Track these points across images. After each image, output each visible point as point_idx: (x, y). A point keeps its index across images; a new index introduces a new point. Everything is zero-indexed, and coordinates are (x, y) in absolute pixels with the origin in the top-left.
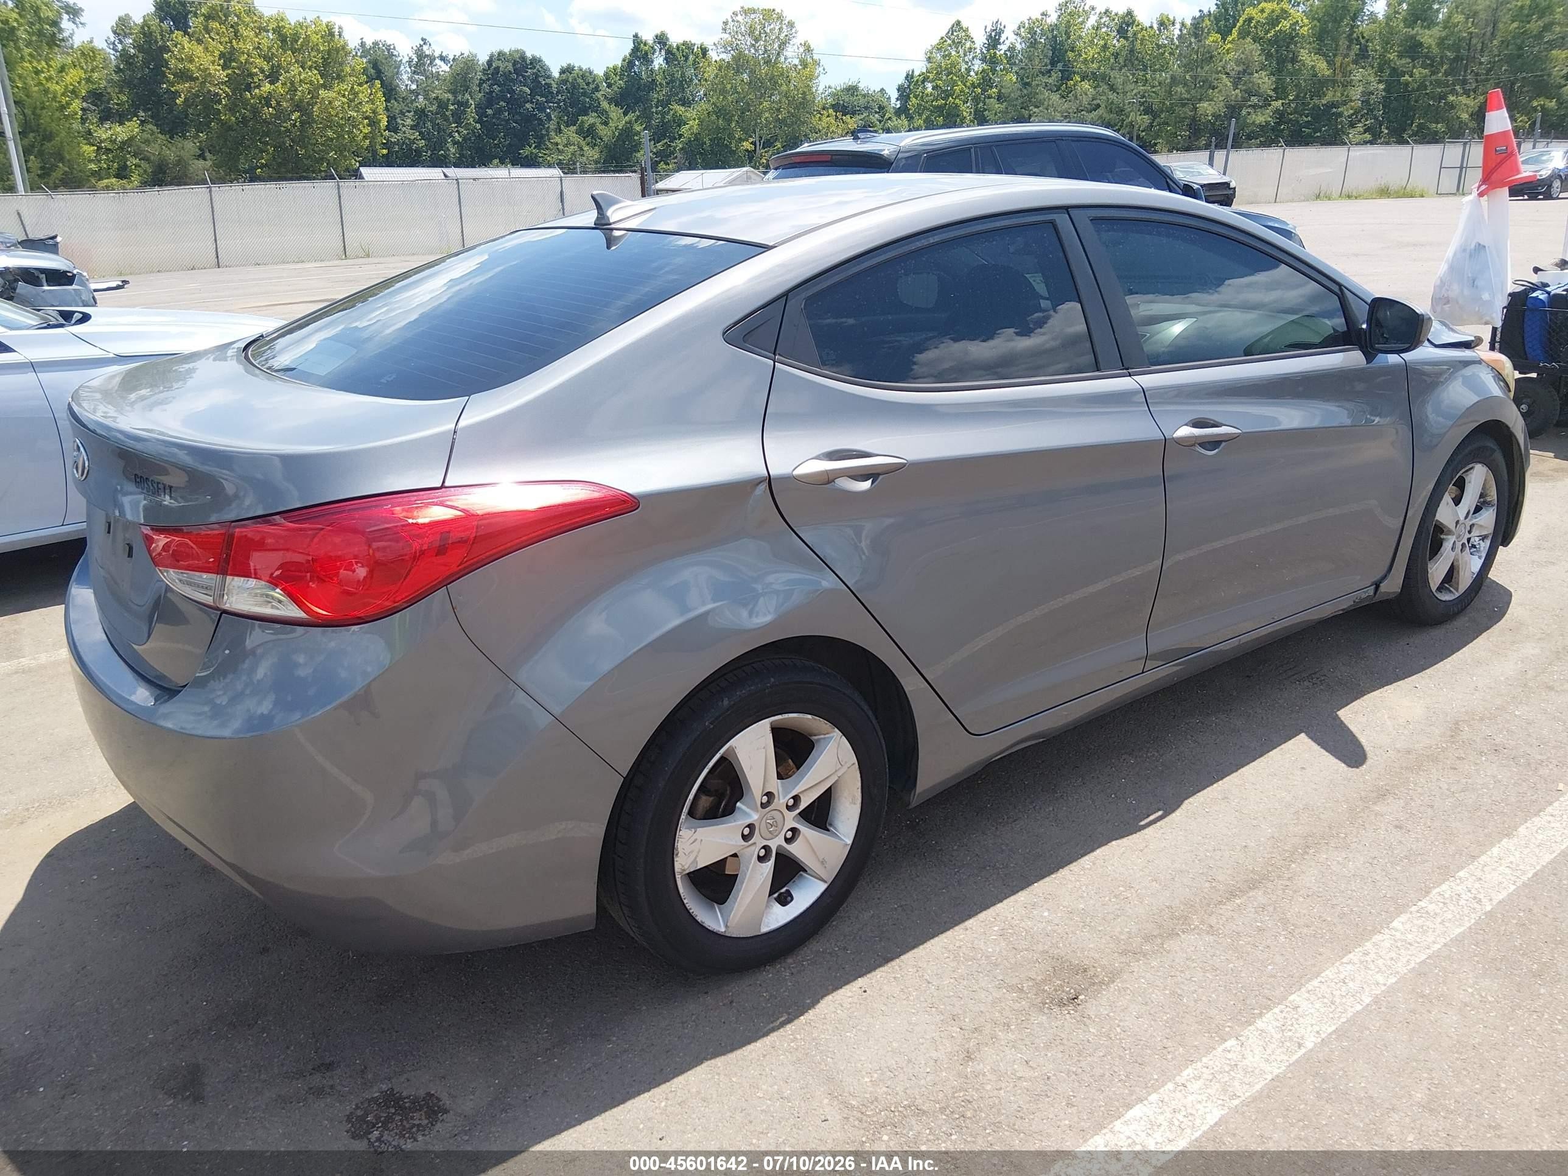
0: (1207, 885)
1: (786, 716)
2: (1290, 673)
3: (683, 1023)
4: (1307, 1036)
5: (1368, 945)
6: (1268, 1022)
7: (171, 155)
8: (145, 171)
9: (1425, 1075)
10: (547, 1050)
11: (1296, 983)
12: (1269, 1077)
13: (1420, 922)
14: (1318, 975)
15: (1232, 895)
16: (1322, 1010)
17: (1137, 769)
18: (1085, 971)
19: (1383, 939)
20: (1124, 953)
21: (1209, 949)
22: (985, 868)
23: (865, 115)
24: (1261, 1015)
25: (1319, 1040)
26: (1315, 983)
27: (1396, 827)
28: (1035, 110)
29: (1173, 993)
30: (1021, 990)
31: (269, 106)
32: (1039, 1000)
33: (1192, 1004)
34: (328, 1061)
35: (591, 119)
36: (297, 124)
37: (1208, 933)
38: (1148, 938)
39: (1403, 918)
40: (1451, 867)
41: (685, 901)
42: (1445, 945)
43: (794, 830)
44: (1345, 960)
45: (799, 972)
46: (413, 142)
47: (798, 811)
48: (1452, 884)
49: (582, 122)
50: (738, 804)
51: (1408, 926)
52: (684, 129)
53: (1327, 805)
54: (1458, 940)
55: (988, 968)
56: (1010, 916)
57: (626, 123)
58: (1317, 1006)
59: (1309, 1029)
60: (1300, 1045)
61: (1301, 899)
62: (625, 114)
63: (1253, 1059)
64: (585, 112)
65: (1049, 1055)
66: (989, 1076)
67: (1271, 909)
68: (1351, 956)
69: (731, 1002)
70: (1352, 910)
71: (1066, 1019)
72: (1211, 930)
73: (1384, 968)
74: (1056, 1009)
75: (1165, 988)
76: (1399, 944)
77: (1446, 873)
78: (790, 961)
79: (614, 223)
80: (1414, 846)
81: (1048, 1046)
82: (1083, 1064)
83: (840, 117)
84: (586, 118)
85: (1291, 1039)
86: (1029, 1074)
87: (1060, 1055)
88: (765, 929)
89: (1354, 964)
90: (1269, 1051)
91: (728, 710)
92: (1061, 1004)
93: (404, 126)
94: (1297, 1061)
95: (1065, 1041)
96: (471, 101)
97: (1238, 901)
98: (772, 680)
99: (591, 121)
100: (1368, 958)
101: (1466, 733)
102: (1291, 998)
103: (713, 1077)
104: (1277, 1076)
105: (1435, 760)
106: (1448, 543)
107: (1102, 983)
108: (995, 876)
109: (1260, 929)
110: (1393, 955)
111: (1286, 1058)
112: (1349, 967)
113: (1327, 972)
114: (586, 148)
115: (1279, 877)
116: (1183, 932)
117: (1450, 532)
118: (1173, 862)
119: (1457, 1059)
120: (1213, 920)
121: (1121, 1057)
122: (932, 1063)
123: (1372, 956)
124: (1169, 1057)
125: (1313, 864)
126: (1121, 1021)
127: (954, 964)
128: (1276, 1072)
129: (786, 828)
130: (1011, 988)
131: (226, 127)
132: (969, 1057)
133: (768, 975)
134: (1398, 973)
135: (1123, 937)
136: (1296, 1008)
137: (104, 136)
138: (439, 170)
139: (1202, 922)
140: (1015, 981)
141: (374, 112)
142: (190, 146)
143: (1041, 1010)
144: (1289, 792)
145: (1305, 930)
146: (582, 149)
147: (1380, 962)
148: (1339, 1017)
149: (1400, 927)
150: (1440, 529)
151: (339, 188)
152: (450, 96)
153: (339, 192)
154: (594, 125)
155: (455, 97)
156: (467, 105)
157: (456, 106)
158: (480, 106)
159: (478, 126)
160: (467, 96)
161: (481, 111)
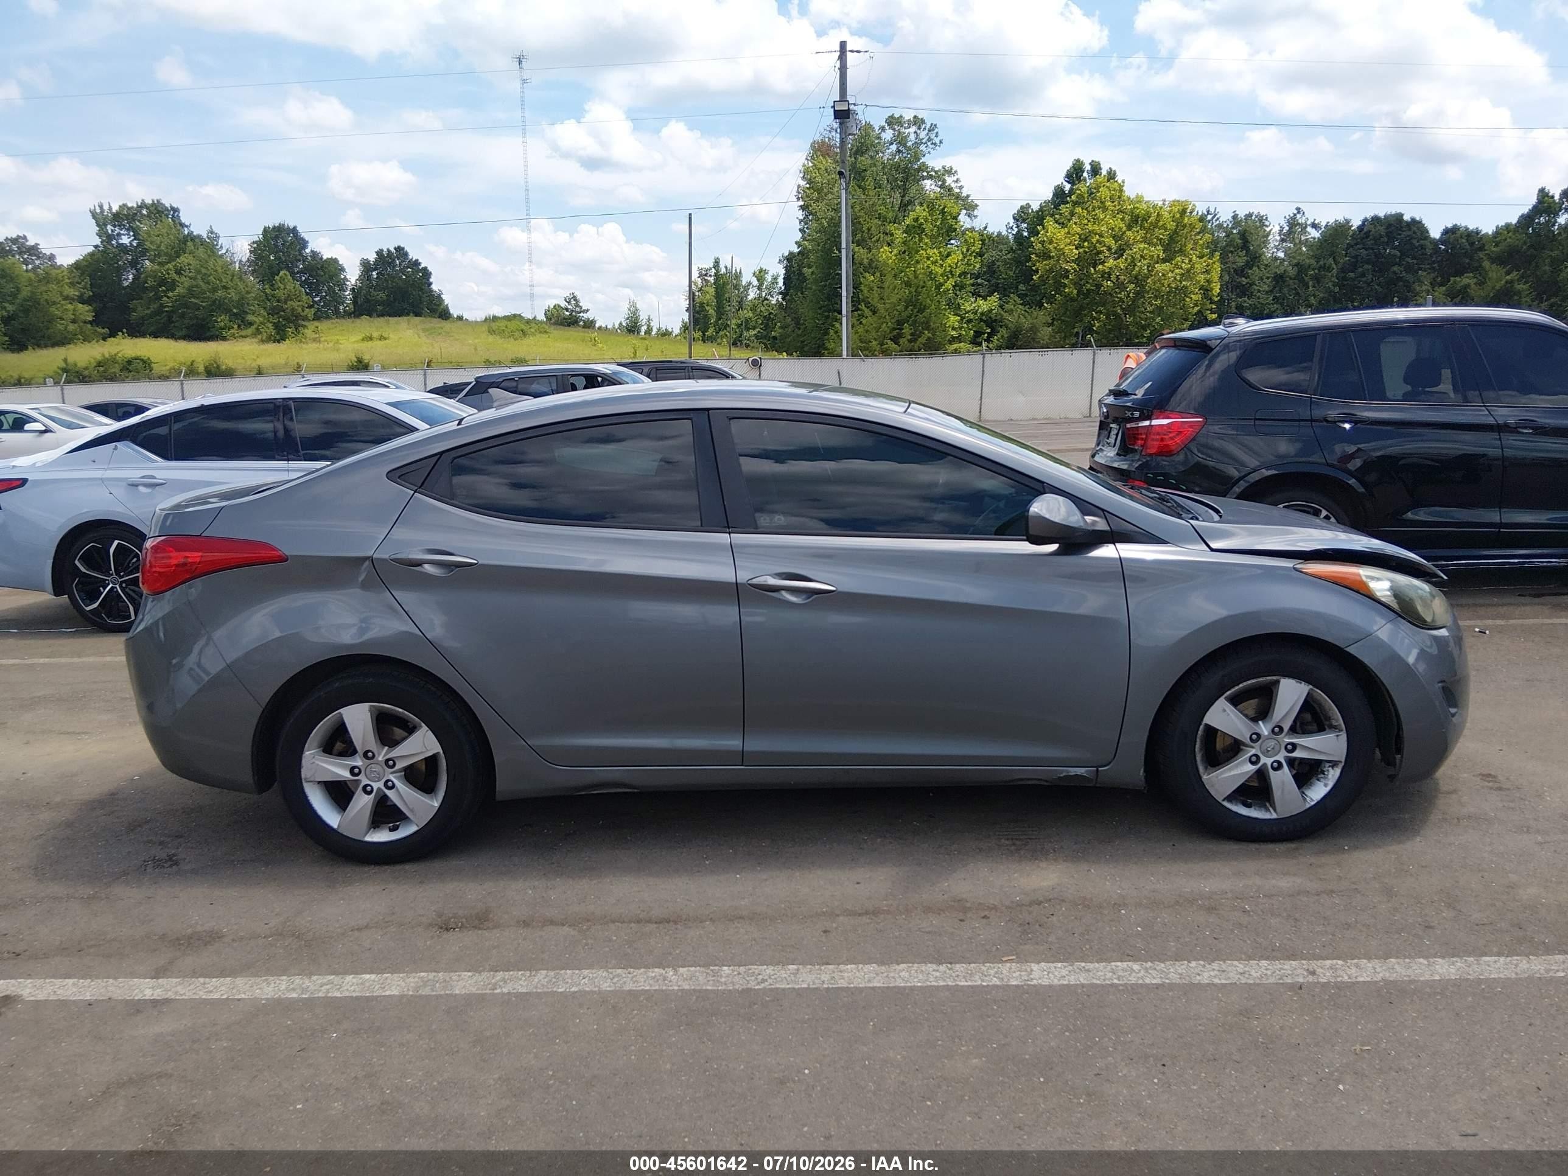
0: (638, 912)
1: (382, 705)
4: (505, 988)
5: (641, 970)
7: (1026, 323)
8: (1002, 336)
14: (582, 969)
16: (541, 983)
18: (486, 921)
20: (522, 922)
21: (562, 937)
24: (509, 971)
25: (507, 992)
27: (824, 931)
29: (497, 946)
30: (441, 916)
31: (1109, 279)
32: (439, 922)
33: (494, 952)
35: (1465, 279)
36: (1131, 295)
44: (611, 970)
47: (393, 770)
49: (1455, 282)
55: (452, 903)
57: (1507, 282)
58: (545, 980)
59: (514, 986)
60: (493, 989)
61: (667, 938)
62: (1508, 273)
63: (463, 983)
64: (1460, 273)
65: (390, 942)
68: (620, 970)
70: (679, 954)
71: (431, 933)
74: (435, 928)
75: (499, 942)
82: (393, 952)
84: (1458, 279)
85: (496, 985)
86: (366, 944)
87: (393, 944)
88: (368, 839)
90: (474, 984)
92: (443, 927)
93: (1259, 291)
95: (407, 941)
96: (1334, 266)
100: (625, 975)
106: (1244, 755)
107: (479, 928)
109: (608, 940)
115: (685, 924)
116: (569, 926)
117: (1245, 744)
121: (412, 956)
124: (431, 965)
125: (722, 926)
126: (448, 944)
129: (386, 778)
130: (439, 914)
131: (1070, 299)
135: (536, 915)
136: (532, 976)
137: (968, 309)
140: (447, 912)
141: (1208, 281)
142: (1041, 317)
143: (429, 926)
144: (813, 891)
147: (625, 979)
151: (1094, 355)
152: (1313, 262)
153: (1094, 358)
154: (1468, 286)
155: (1317, 262)
156: (1329, 269)
157: (1316, 271)
158: (1343, 270)
159: (1337, 289)
160: (1331, 260)
161: (1343, 275)
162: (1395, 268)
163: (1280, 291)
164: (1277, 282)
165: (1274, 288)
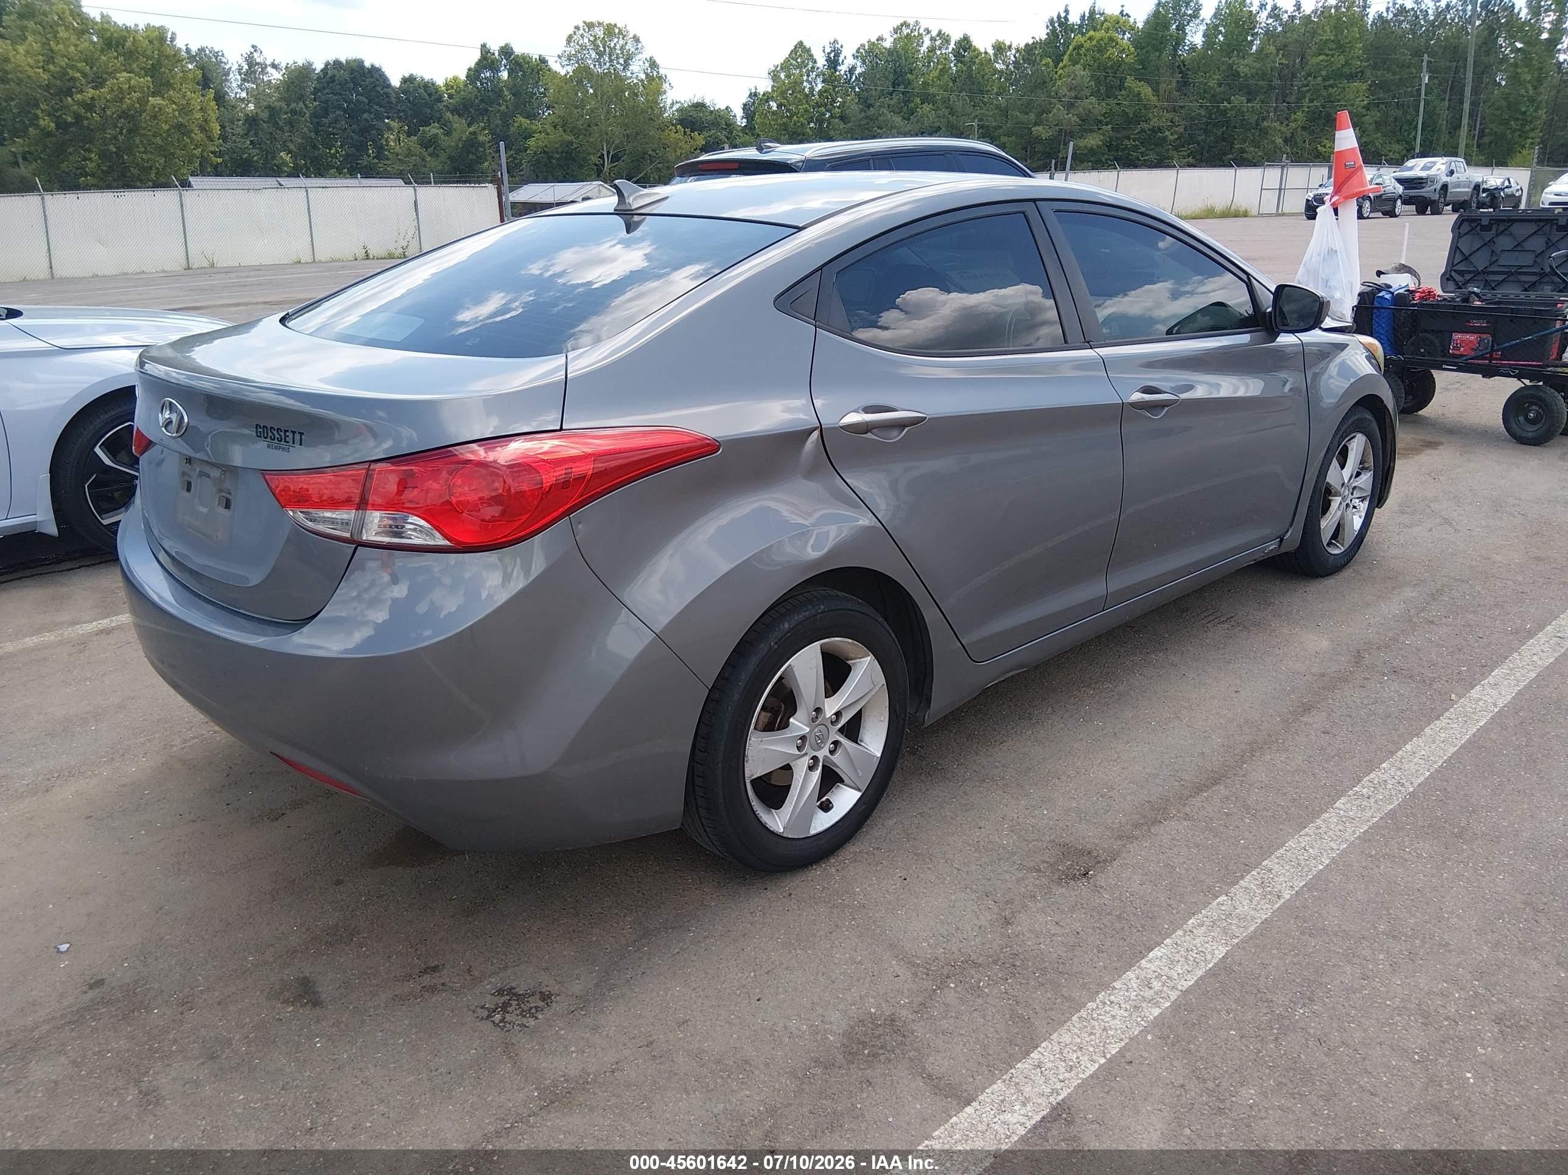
0: (1177, 783)
1: (833, 639)
2: (1211, 618)
3: (751, 913)
4: (1282, 890)
5: (1319, 822)
6: (1249, 881)
9: (1384, 912)
10: (635, 941)
11: (1267, 851)
12: (1259, 921)
13: (1358, 802)
14: (1283, 845)
15: (1199, 789)
16: (1292, 871)
17: (1097, 698)
18: (1089, 853)
19: (1331, 816)
20: (1120, 838)
21: (1189, 831)
22: (984, 781)
23: (713, 132)
24: (1242, 877)
25: (1294, 892)
26: (1282, 851)
27: (1324, 733)
28: (879, 131)
29: (1167, 865)
30: (1039, 870)
31: (93, 112)
32: (1056, 876)
33: (1183, 872)
34: (433, 965)
35: (434, 129)
36: (125, 131)
37: (1185, 820)
38: (1136, 826)
39: (1343, 800)
40: (1375, 760)
41: (753, 804)
42: (1381, 818)
43: (836, 743)
44: (1302, 833)
45: (843, 868)
46: (243, 151)
47: (840, 726)
48: (1379, 773)
49: (424, 132)
50: (791, 720)
51: (1348, 806)
52: (531, 142)
53: (1263, 719)
54: (1392, 814)
55: (1007, 856)
56: (1015, 816)
57: (470, 133)
58: (1287, 867)
59: (1284, 885)
60: (1279, 897)
61: (1257, 790)
62: (469, 125)
63: (1244, 907)
64: (427, 122)
65: (1074, 916)
66: (1028, 935)
67: (1233, 799)
68: (1307, 830)
69: (790, 894)
70: (1300, 796)
71: (1082, 888)
72: (1187, 817)
73: (1335, 838)
74: (1072, 883)
75: (1159, 862)
76: (1344, 819)
77: (1371, 766)
78: (832, 861)
79: (636, 209)
80: (1341, 747)
81: (1072, 910)
82: (1105, 921)
83: (688, 133)
84: (427, 129)
85: (1270, 893)
86: (1059, 930)
87: (1083, 916)
88: (813, 832)
89: (1310, 836)
90: (1255, 903)
91: (788, 632)
92: (1074, 878)
93: (233, 135)
94: (1279, 908)
95: (1085, 906)
96: (306, 111)
97: (1205, 794)
98: (822, 607)
99: (434, 131)
100: (1320, 831)
101: (1367, 659)
102: (1264, 863)
103: (790, 952)
104: (1266, 920)
105: (1346, 681)
106: (1336, 502)
107: (1105, 861)
108: (995, 787)
109: (1227, 815)
110: (1340, 827)
111: (1269, 906)
112: (1307, 838)
113: (1290, 843)
114: (428, 159)
115: (1235, 775)
116: (1165, 820)
117: (1337, 494)
118: (1144, 768)
119: (1407, 899)
120: (1187, 809)
121: (1134, 915)
122: (977, 928)
123: (1324, 829)
124: (1174, 911)
125: (1261, 763)
126: (1128, 888)
127: (977, 855)
128: (1264, 917)
129: (831, 740)
130: (1030, 870)
131: (45, 133)
132: (1007, 922)
133: (816, 872)
134: (1347, 840)
135: (1115, 826)
136: (1270, 870)
138: (274, 179)
139: (1178, 812)
140: (1032, 864)
141: (206, 120)
143: (1059, 884)
144: (1229, 710)
145: (1265, 813)
146: (423, 160)
147: (1331, 833)
148: (1307, 875)
149: (1342, 806)
150: (1329, 491)
151: (181, 196)
152: (283, 105)
153: (181, 200)
154: (436, 136)
155: (288, 105)
156: (301, 114)
157: (289, 115)
158: (314, 115)
159: (313, 135)
160: (301, 104)
161: (316, 120)
162: (366, 116)
163: (256, 135)
164: (250, 125)
165: (249, 131)
